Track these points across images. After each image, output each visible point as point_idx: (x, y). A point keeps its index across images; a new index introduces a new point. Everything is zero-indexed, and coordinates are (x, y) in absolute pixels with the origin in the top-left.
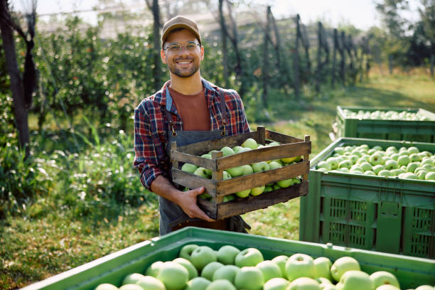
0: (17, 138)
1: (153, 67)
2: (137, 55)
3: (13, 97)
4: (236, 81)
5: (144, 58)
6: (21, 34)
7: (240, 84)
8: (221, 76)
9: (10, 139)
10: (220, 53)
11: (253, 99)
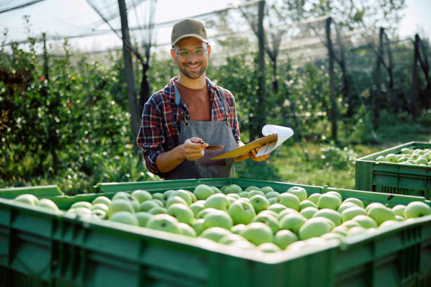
0: (133, 148)
1: (257, 88)
2: (242, 77)
3: (131, 112)
4: (343, 103)
5: (249, 80)
6: (139, 56)
7: (347, 105)
8: (327, 98)
9: (127, 150)
10: (327, 75)
11: (361, 121)
